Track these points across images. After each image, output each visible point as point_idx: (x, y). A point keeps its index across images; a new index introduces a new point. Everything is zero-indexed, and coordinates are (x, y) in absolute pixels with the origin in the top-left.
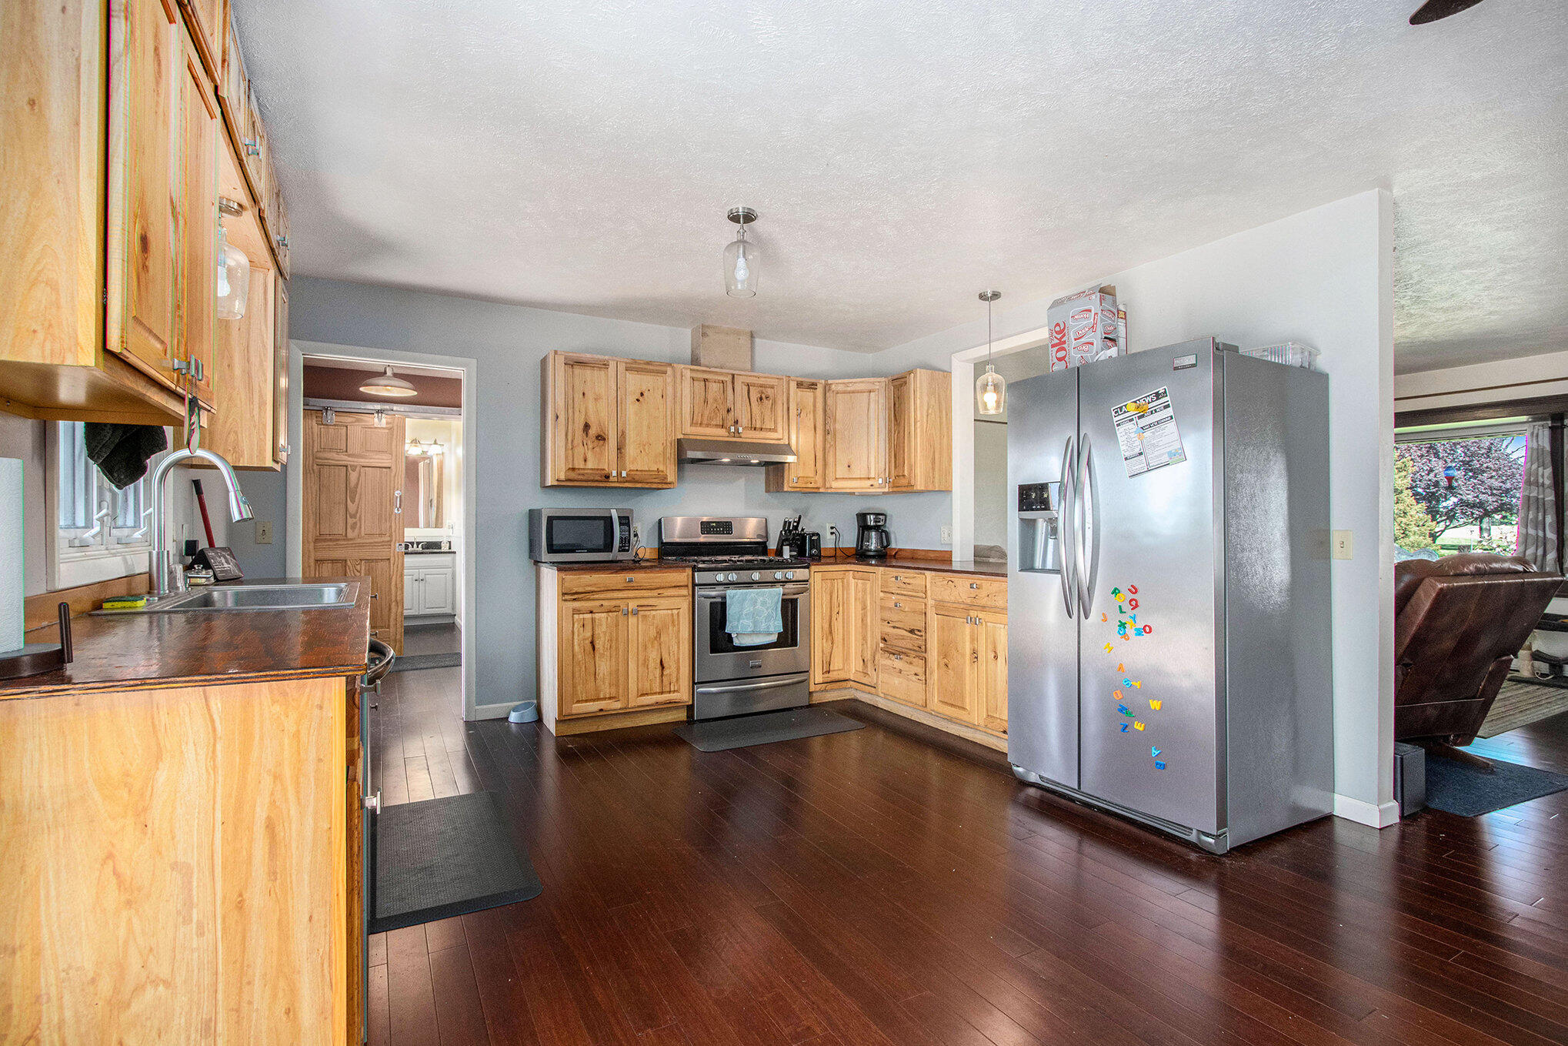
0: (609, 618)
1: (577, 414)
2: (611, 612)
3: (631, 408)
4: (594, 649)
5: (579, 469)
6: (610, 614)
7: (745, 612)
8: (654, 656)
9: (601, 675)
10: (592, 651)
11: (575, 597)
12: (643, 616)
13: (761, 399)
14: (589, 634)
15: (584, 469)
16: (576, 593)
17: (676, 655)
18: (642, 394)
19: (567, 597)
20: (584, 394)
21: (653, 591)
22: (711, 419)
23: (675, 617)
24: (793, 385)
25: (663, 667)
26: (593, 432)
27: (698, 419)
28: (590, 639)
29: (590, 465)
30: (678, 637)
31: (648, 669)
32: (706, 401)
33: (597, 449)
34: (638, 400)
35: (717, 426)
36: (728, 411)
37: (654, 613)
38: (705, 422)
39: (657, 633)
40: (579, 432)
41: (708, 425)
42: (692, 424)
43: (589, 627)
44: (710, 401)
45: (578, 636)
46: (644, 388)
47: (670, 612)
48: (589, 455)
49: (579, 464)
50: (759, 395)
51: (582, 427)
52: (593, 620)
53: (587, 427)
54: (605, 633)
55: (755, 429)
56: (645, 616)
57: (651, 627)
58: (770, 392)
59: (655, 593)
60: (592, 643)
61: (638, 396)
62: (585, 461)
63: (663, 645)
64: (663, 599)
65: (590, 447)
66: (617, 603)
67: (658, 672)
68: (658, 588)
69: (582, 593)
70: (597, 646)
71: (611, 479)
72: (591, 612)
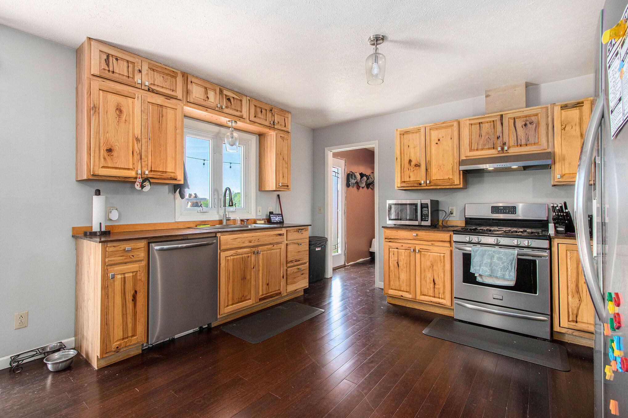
0: (406, 253)
1: (405, 155)
2: (406, 250)
3: (434, 147)
4: (398, 266)
5: (407, 181)
6: (407, 251)
7: (484, 262)
8: (429, 276)
9: (402, 279)
10: (398, 267)
11: (390, 240)
12: (423, 254)
13: (525, 125)
14: (396, 259)
15: (409, 181)
16: (390, 239)
17: (442, 278)
18: (439, 140)
19: (387, 240)
20: (409, 146)
21: (428, 242)
22: (485, 145)
23: (442, 258)
24: (557, 109)
25: (435, 284)
26: (413, 163)
27: (475, 146)
28: (397, 261)
29: (412, 179)
30: (444, 269)
31: (426, 282)
32: (480, 135)
33: (415, 171)
34: (437, 143)
35: (489, 149)
36: (498, 138)
37: (429, 253)
38: (480, 148)
39: (431, 264)
40: (407, 165)
41: (482, 149)
42: (471, 150)
43: (396, 255)
44: (483, 134)
45: (391, 258)
46: (440, 137)
47: (439, 254)
48: (411, 174)
49: (407, 179)
50: (524, 123)
51: (408, 161)
52: (398, 252)
53: (410, 161)
54: (404, 259)
55: (521, 146)
56: (424, 255)
57: (428, 261)
58: (533, 119)
59: (430, 243)
60: (397, 263)
61: (437, 141)
62: (410, 177)
63: (435, 272)
64: (435, 247)
65: (412, 170)
66: (410, 245)
67: (432, 285)
68: (432, 241)
69: (393, 239)
70: (400, 265)
71: (422, 185)
72: (397, 248)
